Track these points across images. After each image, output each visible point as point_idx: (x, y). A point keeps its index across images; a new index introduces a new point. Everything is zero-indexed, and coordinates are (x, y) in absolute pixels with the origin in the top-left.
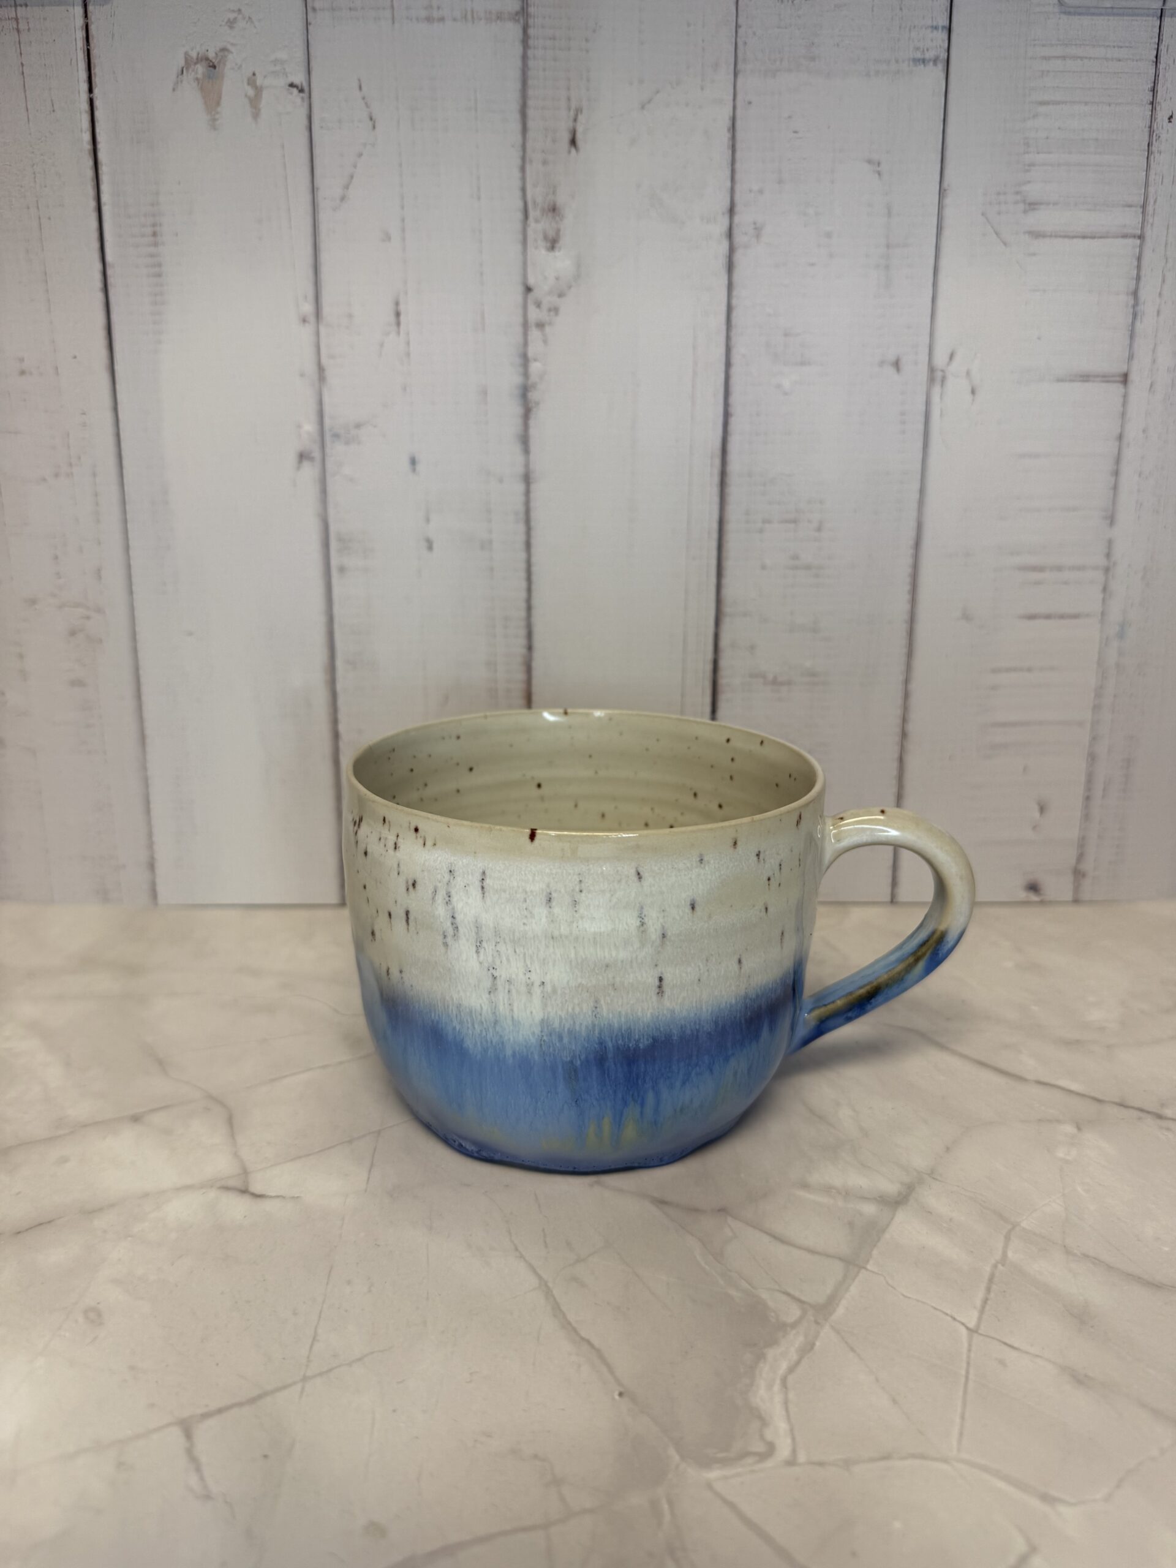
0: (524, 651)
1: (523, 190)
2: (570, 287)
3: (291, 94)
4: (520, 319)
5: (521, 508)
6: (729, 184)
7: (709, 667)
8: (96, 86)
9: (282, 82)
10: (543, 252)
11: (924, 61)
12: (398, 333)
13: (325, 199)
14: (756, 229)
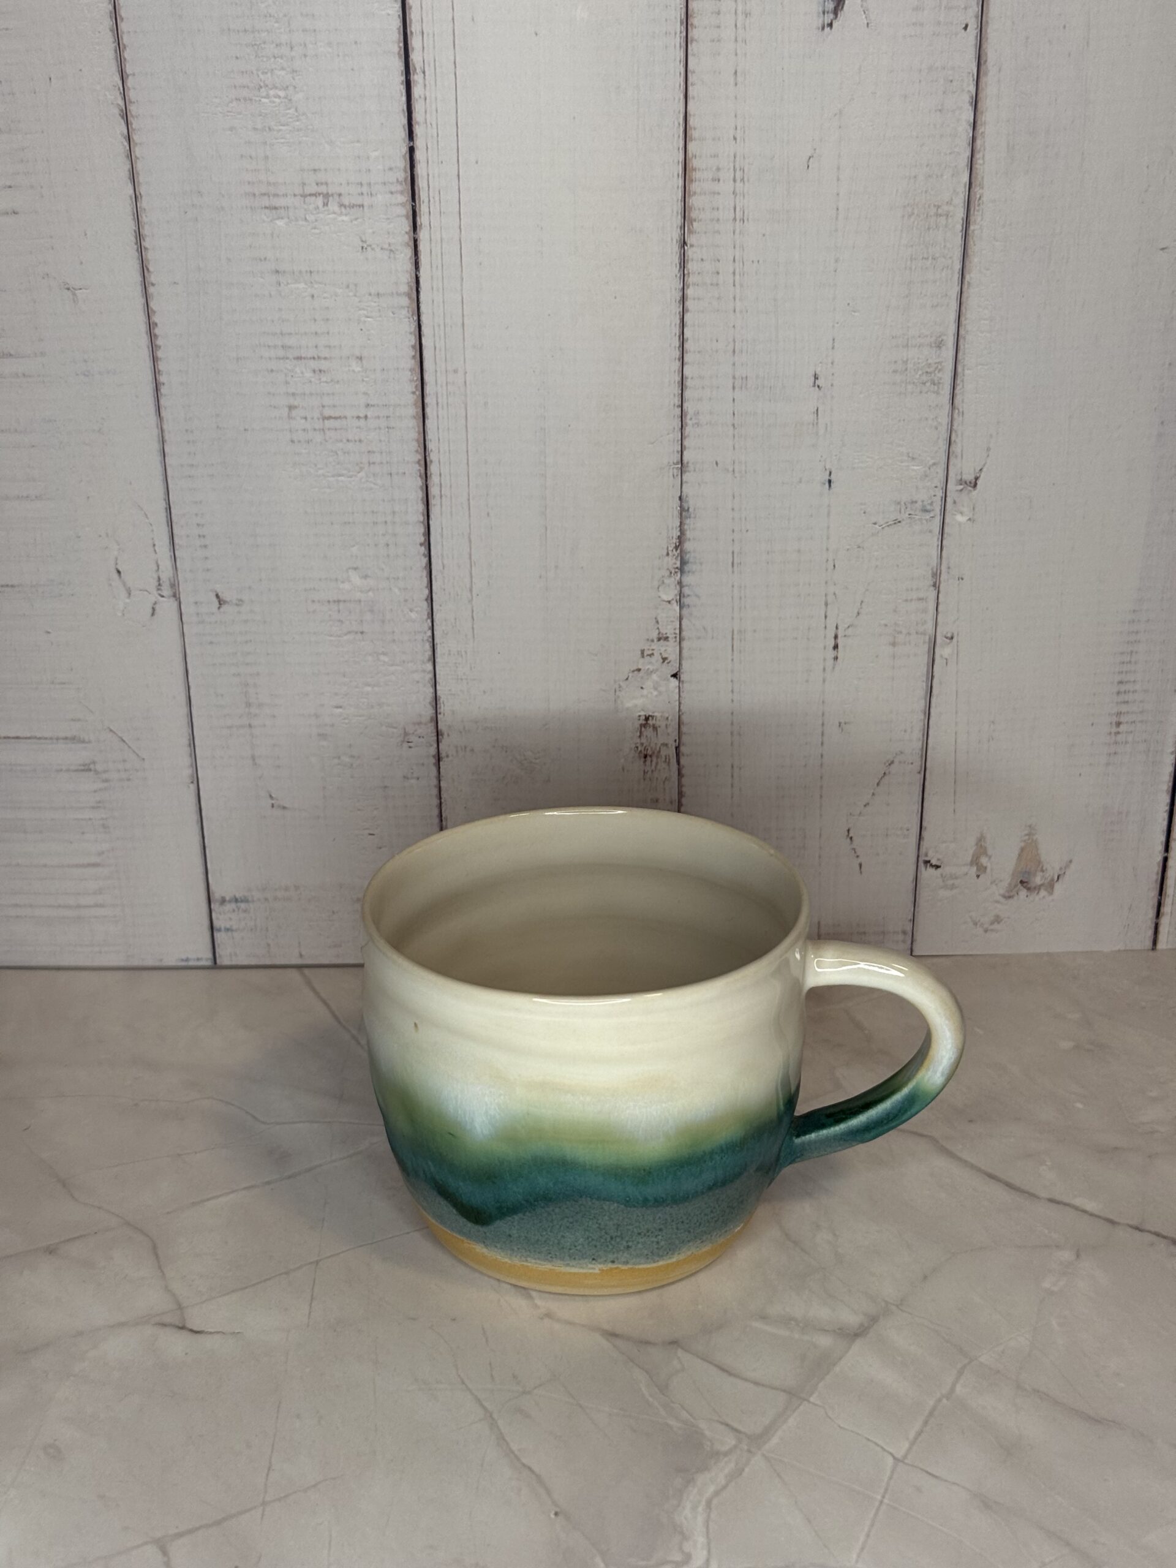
0: (692, 239)
1: (680, 774)
2: (627, 679)
3: (938, 860)
4: (685, 644)
6: (443, 784)
8: (1158, 864)
9: (946, 870)
10: (656, 714)
11: (236, 900)
12: (837, 628)
13: (912, 763)
14: (409, 742)
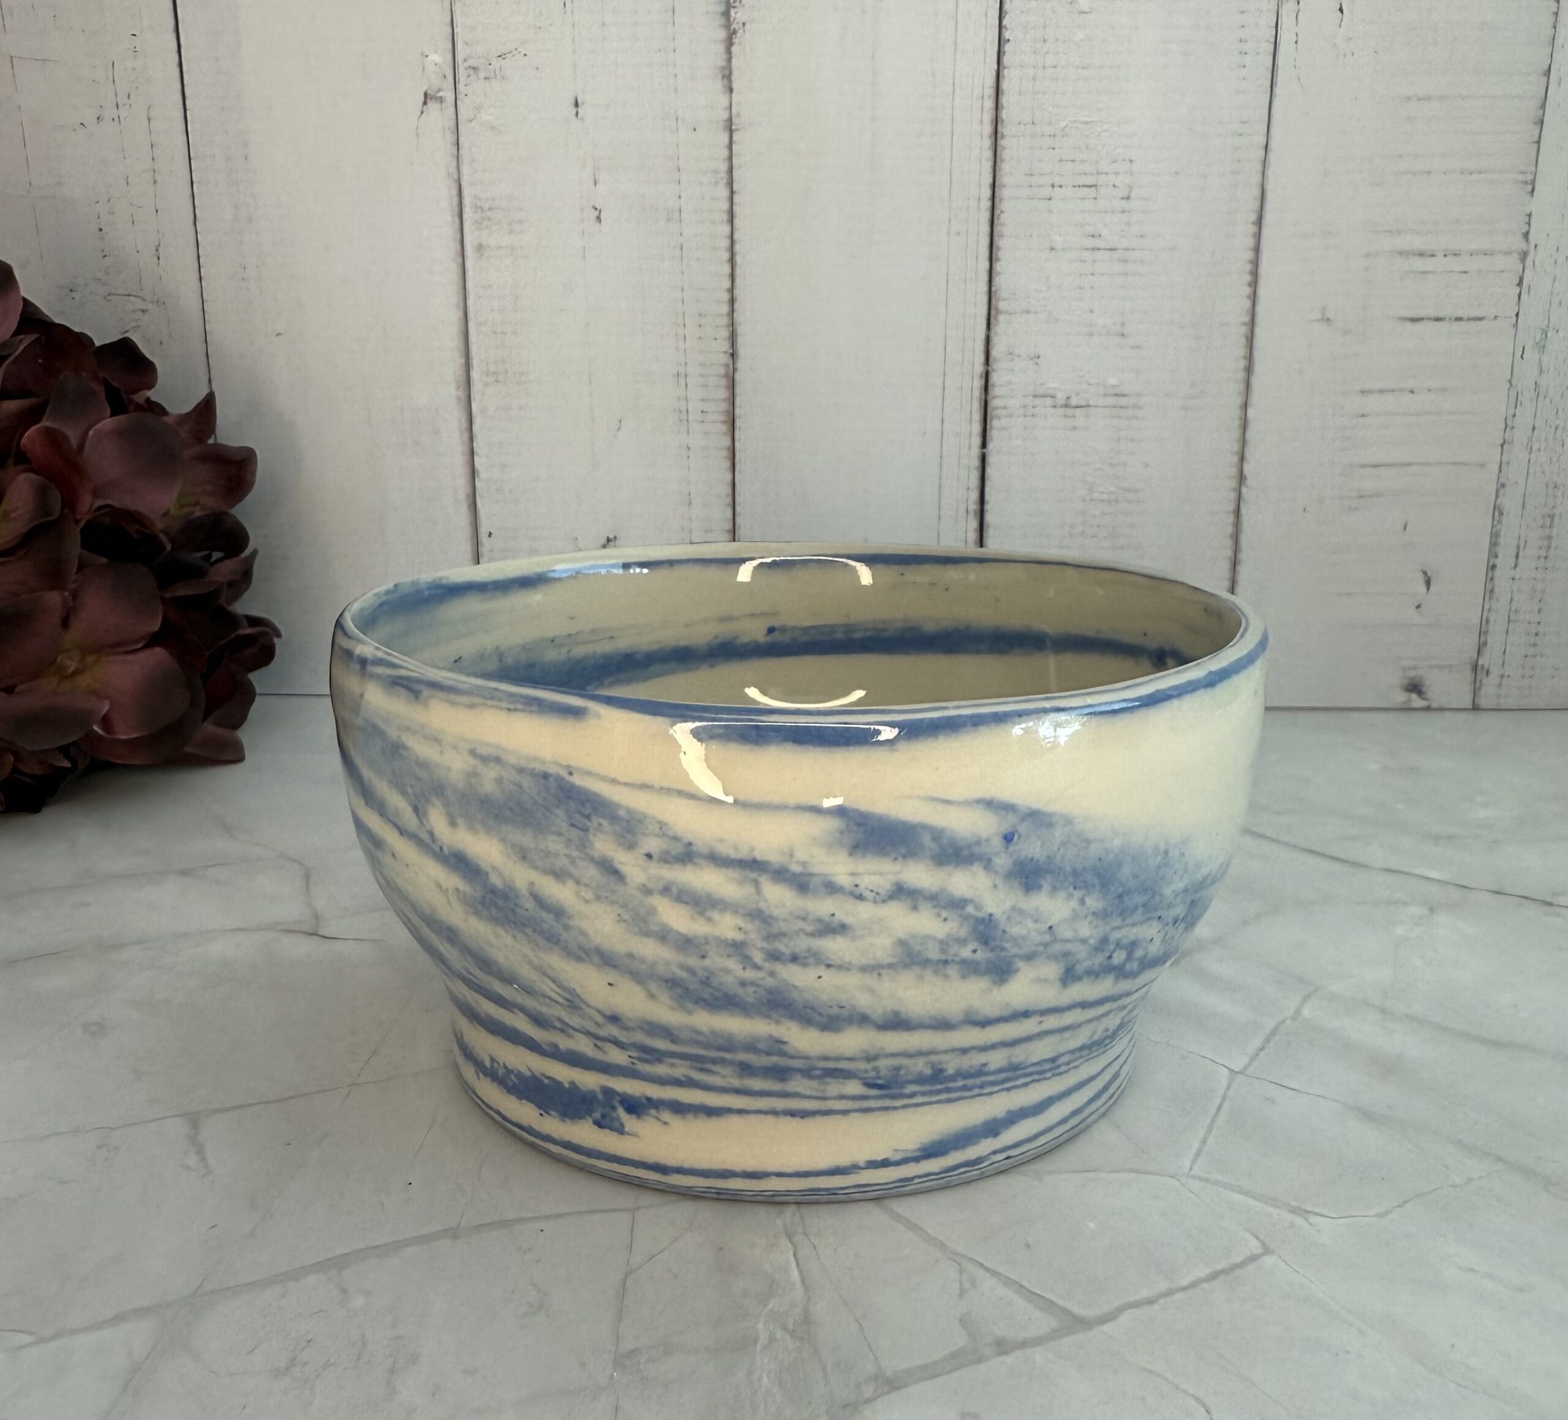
0: (725, 359)
5: (723, 167)
7: (978, 383)
